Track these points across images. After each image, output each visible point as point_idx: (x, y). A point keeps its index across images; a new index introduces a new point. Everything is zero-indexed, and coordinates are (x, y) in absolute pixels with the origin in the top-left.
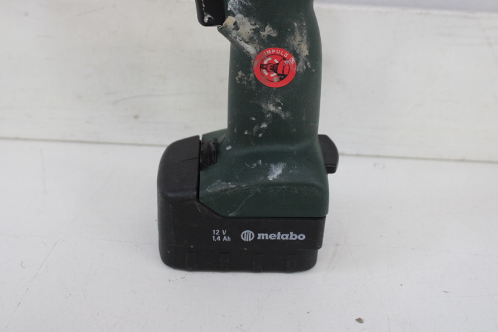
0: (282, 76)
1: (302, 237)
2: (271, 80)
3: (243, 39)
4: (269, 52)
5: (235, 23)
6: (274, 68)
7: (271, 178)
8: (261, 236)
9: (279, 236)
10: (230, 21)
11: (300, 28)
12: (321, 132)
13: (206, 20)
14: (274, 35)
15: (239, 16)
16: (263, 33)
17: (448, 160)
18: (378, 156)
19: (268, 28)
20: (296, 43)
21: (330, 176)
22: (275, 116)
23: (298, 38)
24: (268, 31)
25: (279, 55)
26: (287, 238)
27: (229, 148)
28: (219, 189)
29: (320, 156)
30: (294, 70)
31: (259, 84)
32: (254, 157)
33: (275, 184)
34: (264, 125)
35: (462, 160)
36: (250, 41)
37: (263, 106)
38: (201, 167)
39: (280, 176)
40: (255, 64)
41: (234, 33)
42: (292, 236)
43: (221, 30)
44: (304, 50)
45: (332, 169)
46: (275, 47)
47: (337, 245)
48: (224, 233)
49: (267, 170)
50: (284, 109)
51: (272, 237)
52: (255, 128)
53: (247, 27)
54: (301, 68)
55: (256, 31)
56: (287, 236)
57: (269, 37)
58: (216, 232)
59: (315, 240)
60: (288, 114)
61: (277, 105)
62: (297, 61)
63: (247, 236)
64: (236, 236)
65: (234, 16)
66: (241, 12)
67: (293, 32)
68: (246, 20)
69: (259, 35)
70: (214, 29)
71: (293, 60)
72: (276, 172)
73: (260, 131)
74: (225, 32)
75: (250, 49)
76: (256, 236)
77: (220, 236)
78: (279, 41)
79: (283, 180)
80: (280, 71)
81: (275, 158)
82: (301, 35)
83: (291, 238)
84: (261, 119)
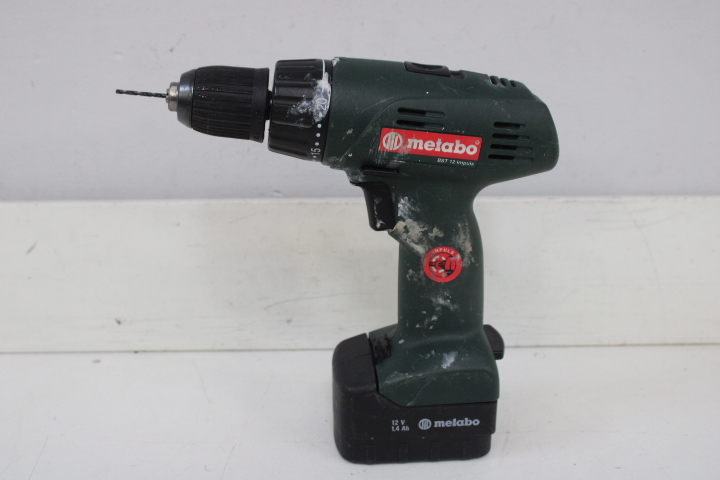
0: (449, 272)
1: (476, 422)
2: (439, 276)
3: (413, 241)
4: (437, 251)
5: (405, 227)
6: (441, 265)
7: (444, 366)
8: (439, 424)
9: (455, 423)
10: (400, 225)
11: (464, 228)
12: (486, 321)
13: (378, 225)
14: (441, 235)
15: (409, 220)
16: (431, 235)
17: (609, 346)
18: (537, 346)
19: (435, 230)
20: (460, 242)
21: (498, 362)
22: (445, 308)
23: (462, 237)
24: (436, 232)
25: (446, 253)
26: (462, 424)
27: (401, 342)
28: (397, 379)
29: (488, 343)
30: (461, 265)
31: (429, 280)
32: (427, 348)
33: (448, 373)
34: (434, 318)
35: (623, 345)
36: (420, 242)
37: (433, 300)
38: (376, 362)
39: (453, 364)
40: (425, 262)
41: (404, 236)
42: (467, 422)
43: (391, 234)
44: (468, 248)
45: (500, 355)
46: (442, 246)
47: (508, 432)
48: (403, 422)
49: (440, 360)
50: (453, 302)
51: (448, 424)
52: (426, 321)
53: (416, 230)
54: (466, 262)
55: (425, 233)
56: (462, 422)
57: (436, 237)
58: (395, 422)
59: (488, 425)
60: (456, 306)
61: (446, 298)
62: (463, 258)
63: (425, 424)
64: (413, 425)
65: (404, 221)
66: (410, 217)
67: (457, 232)
68: (415, 224)
69: (427, 236)
70: (385, 233)
71: (458, 257)
72: (449, 361)
73: (431, 323)
74: (395, 235)
75: (420, 249)
76: (433, 424)
77: (399, 426)
78: (446, 241)
79: (456, 368)
80: (447, 267)
81: (447, 348)
82: (465, 233)
83: (466, 424)
84: (432, 312)
